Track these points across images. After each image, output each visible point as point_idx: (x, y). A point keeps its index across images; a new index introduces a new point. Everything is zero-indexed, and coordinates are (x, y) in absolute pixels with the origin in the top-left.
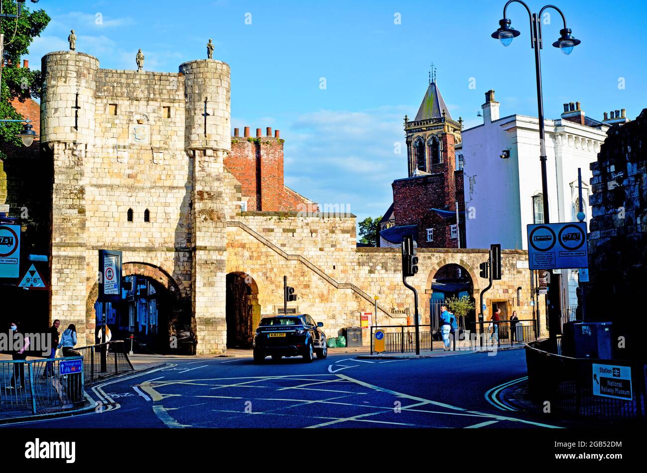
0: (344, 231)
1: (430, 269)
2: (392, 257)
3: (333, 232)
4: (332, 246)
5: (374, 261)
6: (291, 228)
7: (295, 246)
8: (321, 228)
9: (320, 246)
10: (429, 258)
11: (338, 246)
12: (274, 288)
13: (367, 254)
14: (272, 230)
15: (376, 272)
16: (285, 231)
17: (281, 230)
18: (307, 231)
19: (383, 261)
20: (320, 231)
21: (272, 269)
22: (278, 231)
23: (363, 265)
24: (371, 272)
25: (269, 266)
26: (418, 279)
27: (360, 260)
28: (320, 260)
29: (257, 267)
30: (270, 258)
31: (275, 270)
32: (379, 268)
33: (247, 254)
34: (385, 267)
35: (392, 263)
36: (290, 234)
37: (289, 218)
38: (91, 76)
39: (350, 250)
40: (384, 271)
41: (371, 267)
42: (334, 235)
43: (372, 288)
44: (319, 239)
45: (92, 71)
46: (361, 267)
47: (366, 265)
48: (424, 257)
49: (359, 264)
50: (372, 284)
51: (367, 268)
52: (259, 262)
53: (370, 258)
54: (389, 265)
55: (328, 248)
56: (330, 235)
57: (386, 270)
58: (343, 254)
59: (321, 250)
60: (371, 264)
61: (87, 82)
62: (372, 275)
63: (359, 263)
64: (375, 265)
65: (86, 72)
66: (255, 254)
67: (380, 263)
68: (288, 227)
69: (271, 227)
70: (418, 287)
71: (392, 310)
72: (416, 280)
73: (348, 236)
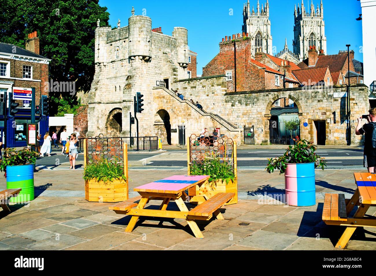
0: (218, 85)
1: (268, 102)
2: (244, 97)
3: (213, 86)
4: (213, 93)
5: (234, 99)
6: (194, 86)
7: (196, 95)
8: (207, 85)
9: (207, 94)
10: (267, 95)
11: (215, 93)
12: (176, 116)
13: (230, 96)
14: (186, 88)
15: (236, 105)
16: (192, 87)
17: (190, 88)
18: (201, 86)
19: (239, 99)
20: (207, 86)
21: (175, 107)
22: (189, 88)
23: (228, 102)
24: (232, 105)
25: (174, 106)
26: (260, 109)
27: (227, 100)
28: (207, 101)
29: (169, 107)
30: (174, 102)
31: (176, 108)
32: (237, 103)
33: (165, 101)
34: (240, 102)
35: (244, 100)
36: (194, 89)
37: (193, 81)
38: (104, 35)
39: (221, 94)
40: (240, 105)
41: (233, 103)
42: (213, 87)
43: (233, 115)
44: (207, 90)
45: (104, 33)
46: (227, 103)
47: (230, 102)
48: (264, 95)
49: (226, 102)
50: (233, 112)
51: (230, 104)
52: (170, 104)
53: (232, 98)
54: (242, 101)
55: (211, 95)
56: (212, 87)
57: (241, 104)
58: (218, 97)
59: (208, 96)
60: (232, 101)
61: (102, 38)
62: (233, 107)
63: (226, 101)
64: (235, 101)
65: (102, 34)
66: (168, 101)
67: (237, 100)
68: (193, 86)
69: (186, 86)
70: (260, 113)
71: (245, 126)
72: (258, 109)
73: (220, 87)
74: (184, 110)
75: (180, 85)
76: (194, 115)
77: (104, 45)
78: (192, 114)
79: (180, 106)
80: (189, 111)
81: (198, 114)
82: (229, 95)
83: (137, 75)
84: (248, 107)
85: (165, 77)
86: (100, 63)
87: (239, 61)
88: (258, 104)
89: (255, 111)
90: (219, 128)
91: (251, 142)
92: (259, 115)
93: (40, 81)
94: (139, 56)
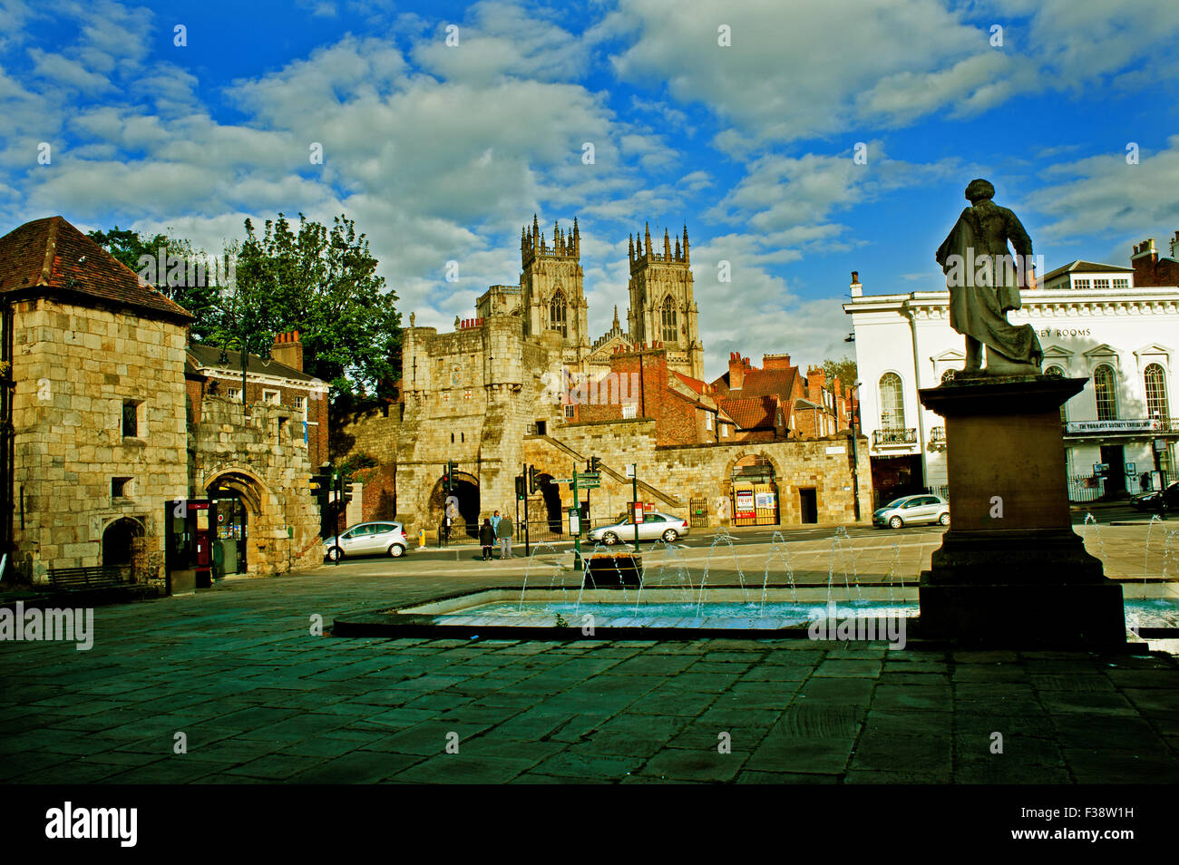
0: (642, 434)
1: (729, 460)
2: (688, 452)
3: (633, 435)
4: (633, 447)
5: (671, 456)
6: (599, 434)
7: (602, 448)
8: (623, 432)
9: (622, 447)
10: (727, 451)
11: (638, 447)
13: (664, 451)
14: (583, 438)
15: (674, 466)
16: (594, 437)
17: (590, 437)
18: (611, 436)
19: (680, 456)
20: (622, 435)
21: (569, 471)
22: (588, 438)
23: (662, 461)
24: (670, 467)
25: (567, 468)
26: (716, 471)
27: (659, 457)
28: (624, 459)
29: (557, 468)
30: (567, 461)
32: (677, 463)
33: (549, 459)
34: (682, 461)
35: (689, 458)
36: (598, 440)
37: (596, 426)
38: (425, 342)
39: (649, 449)
40: (681, 465)
42: (634, 437)
43: (671, 481)
44: (622, 441)
46: (660, 462)
47: (664, 461)
48: (721, 451)
49: (658, 460)
50: (671, 477)
51: (665, 464)
52: (559, 466)
53: (668, 455)
55: (629, 449)
56: (631, 437)
57: (684, 465)
58: (643, 452)
59: (624, 450)
60: (669, 460)
62: (671, 469)
64: (673, 460)
66: (556, 460)
67: (678, 458)
68: (595, 434)
69: (582, 434)
70: (716, 478)
71: (691, 499)
72: (713, 472)
73: (646, 437)
75: (570, 433)
76: (605, 483)
77: (426, 359)
82: (661, 450)
83: (506, 417)
84: (696, 468)
85: (539, 417)
86: (416, 392)
88: (713, 464)
89: (708, 475)
90: (653, 504)
91: (702, 523)
92: (715, 482)
93: (317, 424)
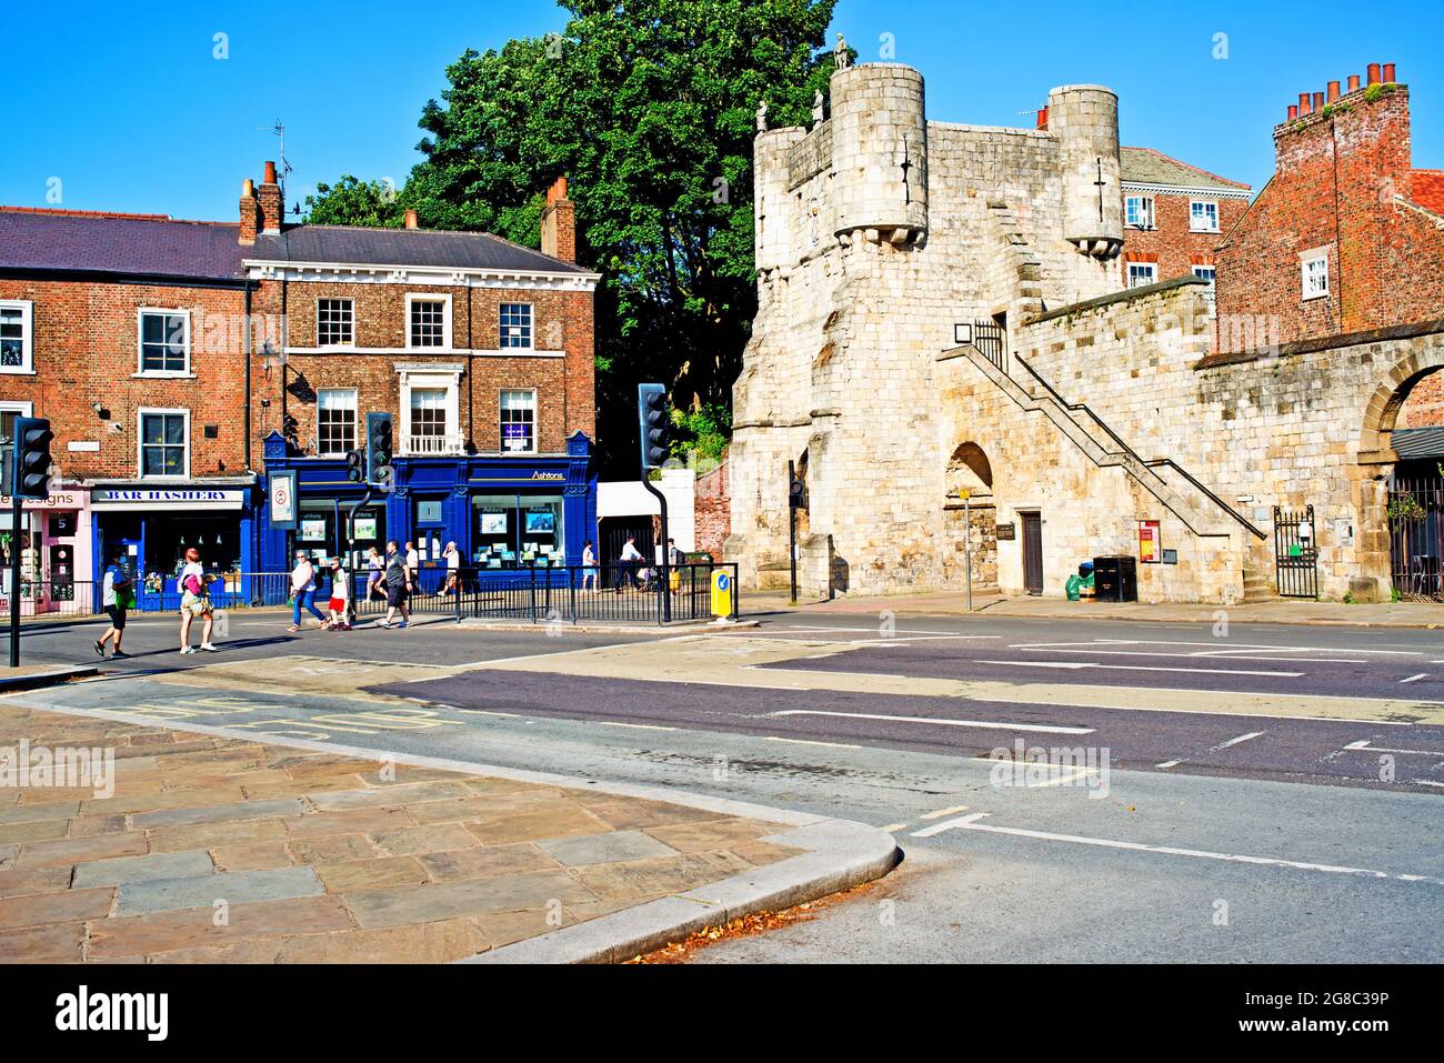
0: (1170, 324)
1: (1372, 389)
2: (1270, 371)
3: (1151, 330)
4: (1154, 362)
5: (1231, 385)
6: (1087, 335)
7: (1096, 373)
8: (1132, 326)
9: (1131, 367)
11: (1162, 362)
12: (1011, 471)
13: (1215, 371)
14: (1062, 347)
15: (1239, 414)
16: (1081, 343)
17: (1074, 343)
18: (1110, 336)
19: (1251, 383)
20: (1130, 333)
21: (1007, 432)
22: (1071, 345)
23: (1211, 400)
24: (1227, 415)
25: (1003, 427)
26: (1339, 425)
27: (1204, 390)
28: (1135, 399)
29: (989, 429)
30: (1005, 410)
31: (1011, 434)
32: (1243, 403)
34: (1254, 397)
35: (1272, 387)
36: (1088, 349)
37: (1084, 313)
38: (779, 161)
39: (1182, 366)
40: (1255, 410)
41: (1227, 403)
42: (1153, 337)
43: (1232, 458)
44: (1130, 350)
45: (780, 154)
46: (1206, 404)
47: (1216, 399)
48: (1352, 360)
49: (1202, 398)
50: (1231, 446)
51: (1218, 407)
52: (990, 422)
53: (1224, 380)
54: (1264, 390)
55: (1145, 370)
56: (1148, 337)
57: (1260, 407)
58: (1169, 377)
59: (1135, 375)
60: (1226, 396)
61: (773, 173)
62: (1230, 423)
63: (1202, 395)
64: (1236, 396)
65: (770, 159)
66: (986, 406)
67: (1245, 390)
68: (1082, 335)
69: (1061, 339)
70: (1338, 447)
71: (1277, 511)
72: (1332, 427)
73: (1176, 333)
74: (1037, 444)
75: (1042, 337)
76: (1068, 466)
77: (780, 198)
78: (1063, 461)
79: (1023, 424)
80: (1053, 447)
81: (1081, 459)
82: (1210, 367)
83: (859, 308)
84: (1290, 418)
85: (998, 303)
86: (768, 272)
87: (1348, 201)
88: (1330, 404)
89: (1318, 438)
90: (1157, 523)
91: (1303, 588)
92: (1335, 459)
93: (562, 354)
94: (863, 228)
